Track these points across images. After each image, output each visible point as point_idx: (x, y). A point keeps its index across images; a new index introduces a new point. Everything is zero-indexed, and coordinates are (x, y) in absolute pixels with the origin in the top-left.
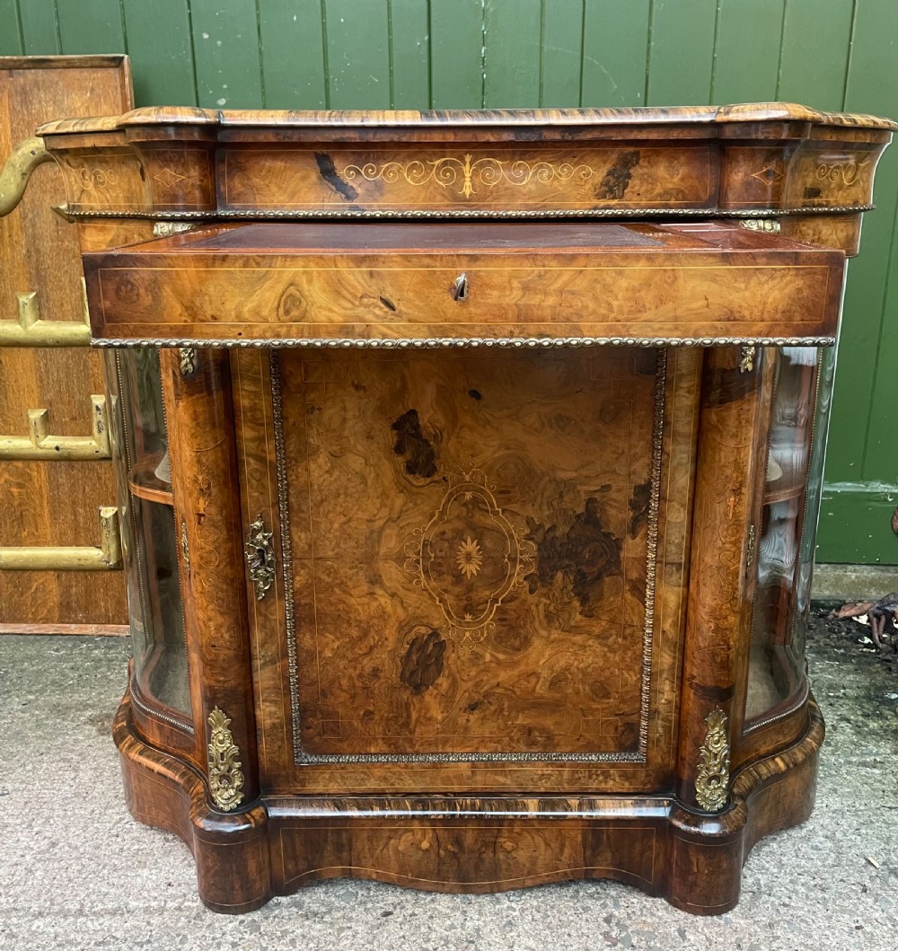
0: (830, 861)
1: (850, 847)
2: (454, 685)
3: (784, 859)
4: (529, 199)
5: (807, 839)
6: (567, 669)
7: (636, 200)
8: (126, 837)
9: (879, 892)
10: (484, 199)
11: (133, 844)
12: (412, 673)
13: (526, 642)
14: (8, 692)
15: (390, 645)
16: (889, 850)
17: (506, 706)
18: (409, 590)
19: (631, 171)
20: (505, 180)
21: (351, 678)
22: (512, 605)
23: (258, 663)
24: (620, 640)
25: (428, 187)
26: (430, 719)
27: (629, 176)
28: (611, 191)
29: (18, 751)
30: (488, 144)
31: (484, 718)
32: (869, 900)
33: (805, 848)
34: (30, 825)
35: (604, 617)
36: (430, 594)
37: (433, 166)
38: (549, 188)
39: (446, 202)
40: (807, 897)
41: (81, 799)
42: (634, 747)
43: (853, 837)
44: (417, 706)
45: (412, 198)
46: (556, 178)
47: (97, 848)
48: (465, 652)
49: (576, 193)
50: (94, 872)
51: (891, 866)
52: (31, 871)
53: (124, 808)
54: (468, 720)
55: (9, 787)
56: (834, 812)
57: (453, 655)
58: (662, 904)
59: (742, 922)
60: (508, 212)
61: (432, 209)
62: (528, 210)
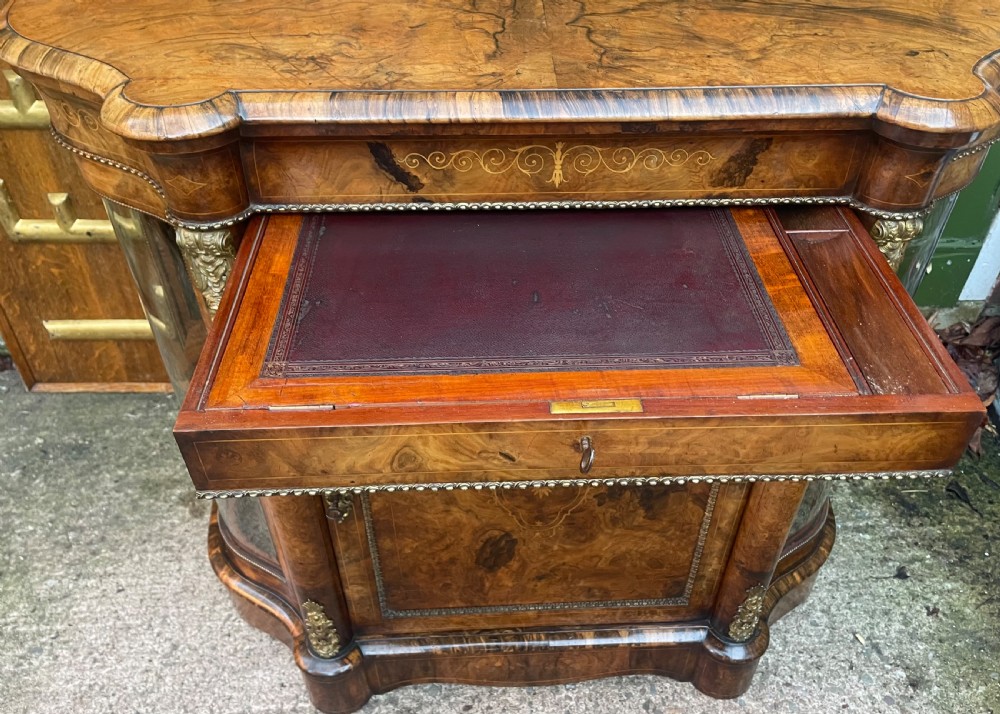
0: (825, 638)
1: (842, 622)
2: (524, 565)
3: (788, 636)
4: (631, 187)
5: (806, 615)
6: (628, 552)
7: (759, 188)
8: (237, 636)
9: (864, 668)
10: (576, 187)
11: (244, 644)
12: (486, 559)
13: (592, 537)
14: (98, 466)
15: (466, 543)
16: (873, 625)
17: (570, 575)
18: (484, 507)
19: (758, 157)
20: (605, 167)
21: (429, 565)
22: (581, 514)
23: (343, 561)
24: (678, 533)
25: (510, 176)
26: (503, 586)
27: (755, 162)
28: (731, 177)
29: (122, 539)
30: (587, 136)
31: (550, 584)
32: (854, 678)
33: (805, 624)
34: (150, 626)
35: (664, 519)
36: (503, 510)
38: (656, 175)
39: (531, 192)
40: (805, 675)
41: (190, 594)
42: (680, 594)
43: (845, 611)
44: (490, 579)
45: (490, 188)
46: (666, 164)
47: (214, 648)
48: (535, 546)
49: (688, 180)
50: (216, 676)
51: (874, 641)
52: (160, 677)
53: (230, 604)
54: (536, 586)
55: (123, 582)
56: (830, 584)
57: (524, 548)
58: (690, 687)
59: (753, 704)
60: (605, 203)
61: (515, 201)
62: (629, 200)
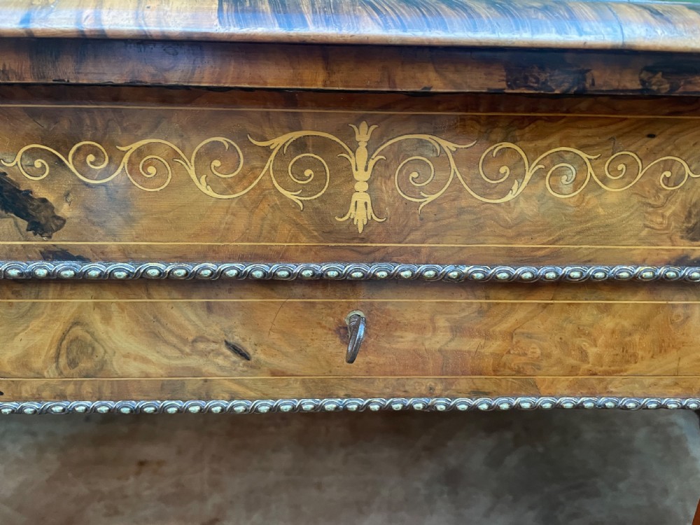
4: (518, 236)
10: (402, 235)
20: (461, 190)
25: (256, 204)
30: (426, 99)
37: (268, 151)
38: (571, 211)
39: (304, 242)
45: (213, 232)
46: (593, 187)
49: (640, 223)
60: (465, 270)
61: (268, 259)
62: (516, 264)
